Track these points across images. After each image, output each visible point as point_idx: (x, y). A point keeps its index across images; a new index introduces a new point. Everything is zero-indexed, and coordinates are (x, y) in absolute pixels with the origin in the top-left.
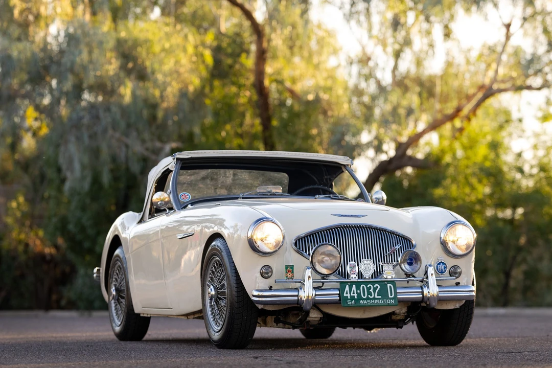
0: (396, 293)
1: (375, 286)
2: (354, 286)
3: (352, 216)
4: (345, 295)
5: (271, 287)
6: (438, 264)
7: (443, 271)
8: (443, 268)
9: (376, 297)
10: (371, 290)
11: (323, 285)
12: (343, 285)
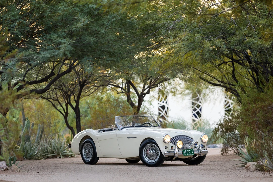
0: (193, 152)
4: (184, 153)
5: (168, 151)
8: (202, 146)
10: (189, 152)
11: (178, 150)
12: (183, 150)
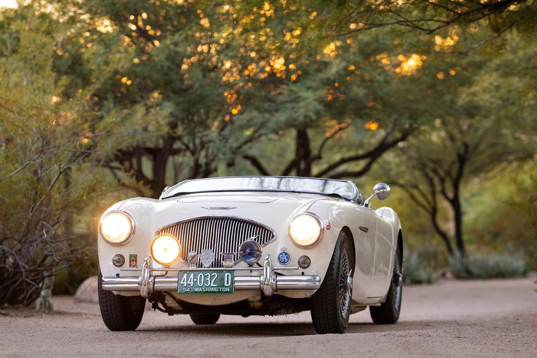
0: (233, 282)
1: (213, 275)
2: (192, 275)
3: (221, 208)
4: (182, 283)
5: (118, 275)
6: (281, 254)
7: (286, 261)
8: (285, 258)
9: (212, 285)
10: (208, 279)
11: (166, 273)
